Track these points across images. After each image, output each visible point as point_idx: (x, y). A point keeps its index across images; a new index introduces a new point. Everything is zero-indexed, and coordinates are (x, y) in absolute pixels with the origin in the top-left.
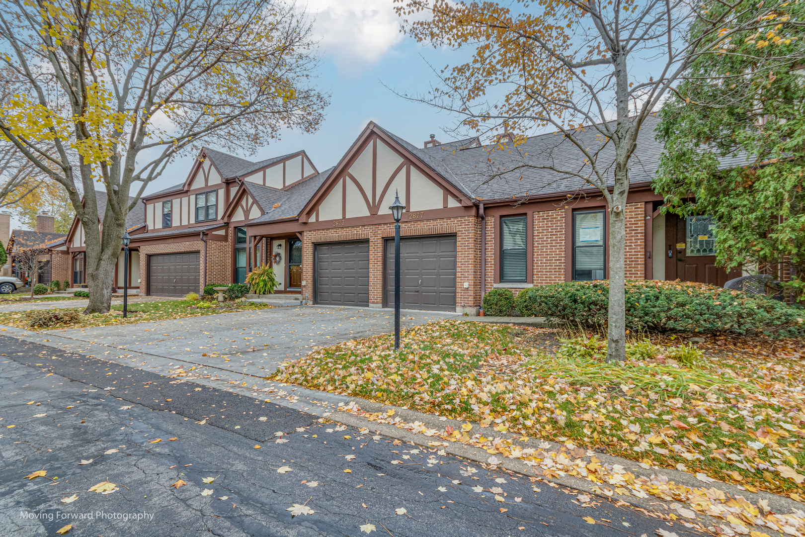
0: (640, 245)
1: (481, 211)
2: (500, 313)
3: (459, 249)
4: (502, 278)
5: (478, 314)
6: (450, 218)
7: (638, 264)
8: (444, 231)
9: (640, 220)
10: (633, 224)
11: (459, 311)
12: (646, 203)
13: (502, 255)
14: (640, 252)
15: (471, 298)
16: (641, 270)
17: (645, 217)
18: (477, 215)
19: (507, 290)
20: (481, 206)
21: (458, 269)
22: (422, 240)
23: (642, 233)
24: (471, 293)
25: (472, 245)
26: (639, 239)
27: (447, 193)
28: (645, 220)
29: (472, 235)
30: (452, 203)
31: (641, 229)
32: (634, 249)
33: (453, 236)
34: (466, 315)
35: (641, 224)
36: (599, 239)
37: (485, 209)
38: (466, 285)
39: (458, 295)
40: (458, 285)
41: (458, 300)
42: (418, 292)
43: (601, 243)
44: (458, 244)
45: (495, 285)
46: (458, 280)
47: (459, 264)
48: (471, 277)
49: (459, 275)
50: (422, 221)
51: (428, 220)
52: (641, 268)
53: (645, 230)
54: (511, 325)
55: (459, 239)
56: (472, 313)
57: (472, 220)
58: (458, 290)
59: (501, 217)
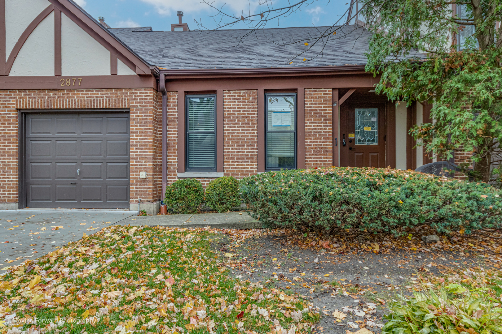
0: (329, 132)
1: (162, 84)
2: (188, 210)
3: (133, 129)
4: (187, 167)
5: (159, 212)
6: (120, 89)
7: (327, 151)
8: (112, 105)
9: (329, 107)
10: (322, 110)
11: (134, 208)
12: (333, 89)
13: (188, 139)
14: (328, 139)
15: (150, 192)
16: (330, 158)
17: (333, 104)
18: (157, 89)
19: (195, 180)
20: (162, 78)
21: (132, 155)
22: (81, 116)
23: (330, 120)
24: (150, 185)
25: (150, 125)
26: (327, 126)
27: (116, 55)
28: (333, 107)
29: (150, 112)
30: (123, 70)
31: (329, 116)
32: (324, 135)
33: (125, 112)
34: (143, 213)
35: (329, 110)
36: (291, 124)
37: (167, 81)
38: (143, 175)
39: (133, 188)
40: (132, 175)
41: (132, 194)
42: (75, 184)
43: (292, 129)
44: (132, 122)
45: (180, 175)
46: (132, 169)
47: (133, 149)
48: (150, 165)
49: (133, 162)
50: (79, 89)
51: (88, 89)
52: (329, 155)
53: (333, 116)
54: (207, 228)
55: (132, 116)
56: (152, 210)
57: (150, 93)
58: (133, 181)
59: (187, 93)
